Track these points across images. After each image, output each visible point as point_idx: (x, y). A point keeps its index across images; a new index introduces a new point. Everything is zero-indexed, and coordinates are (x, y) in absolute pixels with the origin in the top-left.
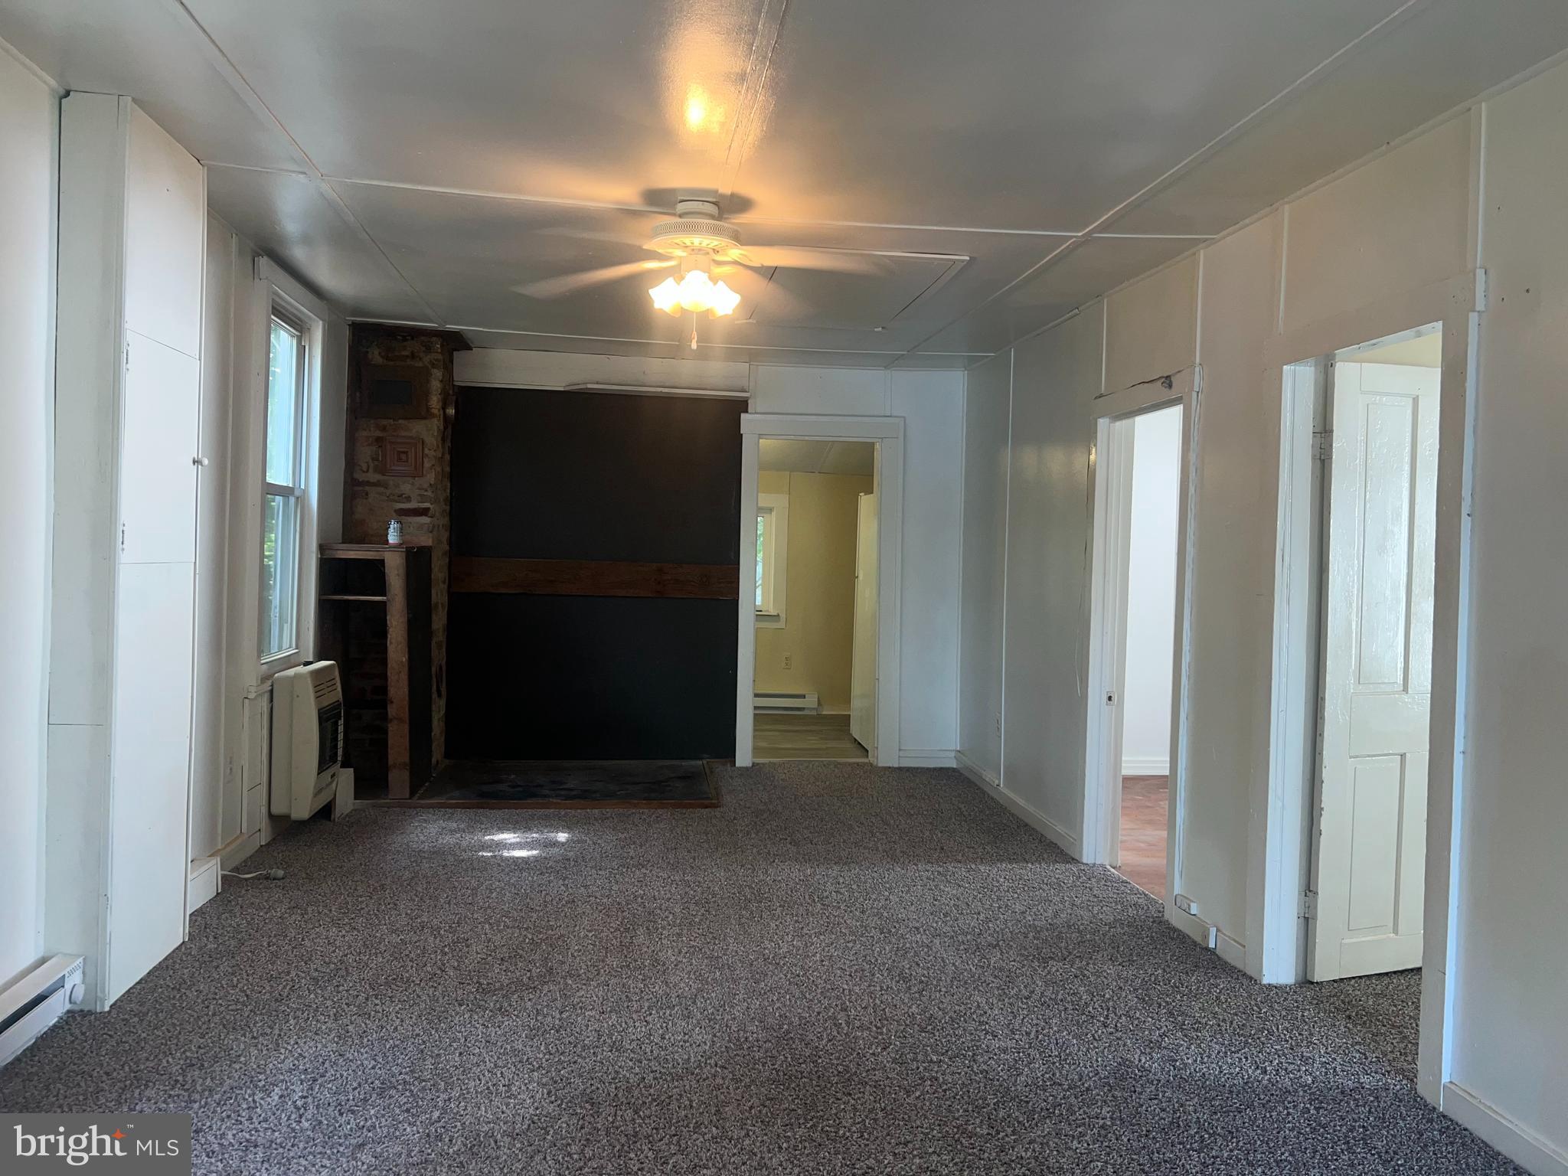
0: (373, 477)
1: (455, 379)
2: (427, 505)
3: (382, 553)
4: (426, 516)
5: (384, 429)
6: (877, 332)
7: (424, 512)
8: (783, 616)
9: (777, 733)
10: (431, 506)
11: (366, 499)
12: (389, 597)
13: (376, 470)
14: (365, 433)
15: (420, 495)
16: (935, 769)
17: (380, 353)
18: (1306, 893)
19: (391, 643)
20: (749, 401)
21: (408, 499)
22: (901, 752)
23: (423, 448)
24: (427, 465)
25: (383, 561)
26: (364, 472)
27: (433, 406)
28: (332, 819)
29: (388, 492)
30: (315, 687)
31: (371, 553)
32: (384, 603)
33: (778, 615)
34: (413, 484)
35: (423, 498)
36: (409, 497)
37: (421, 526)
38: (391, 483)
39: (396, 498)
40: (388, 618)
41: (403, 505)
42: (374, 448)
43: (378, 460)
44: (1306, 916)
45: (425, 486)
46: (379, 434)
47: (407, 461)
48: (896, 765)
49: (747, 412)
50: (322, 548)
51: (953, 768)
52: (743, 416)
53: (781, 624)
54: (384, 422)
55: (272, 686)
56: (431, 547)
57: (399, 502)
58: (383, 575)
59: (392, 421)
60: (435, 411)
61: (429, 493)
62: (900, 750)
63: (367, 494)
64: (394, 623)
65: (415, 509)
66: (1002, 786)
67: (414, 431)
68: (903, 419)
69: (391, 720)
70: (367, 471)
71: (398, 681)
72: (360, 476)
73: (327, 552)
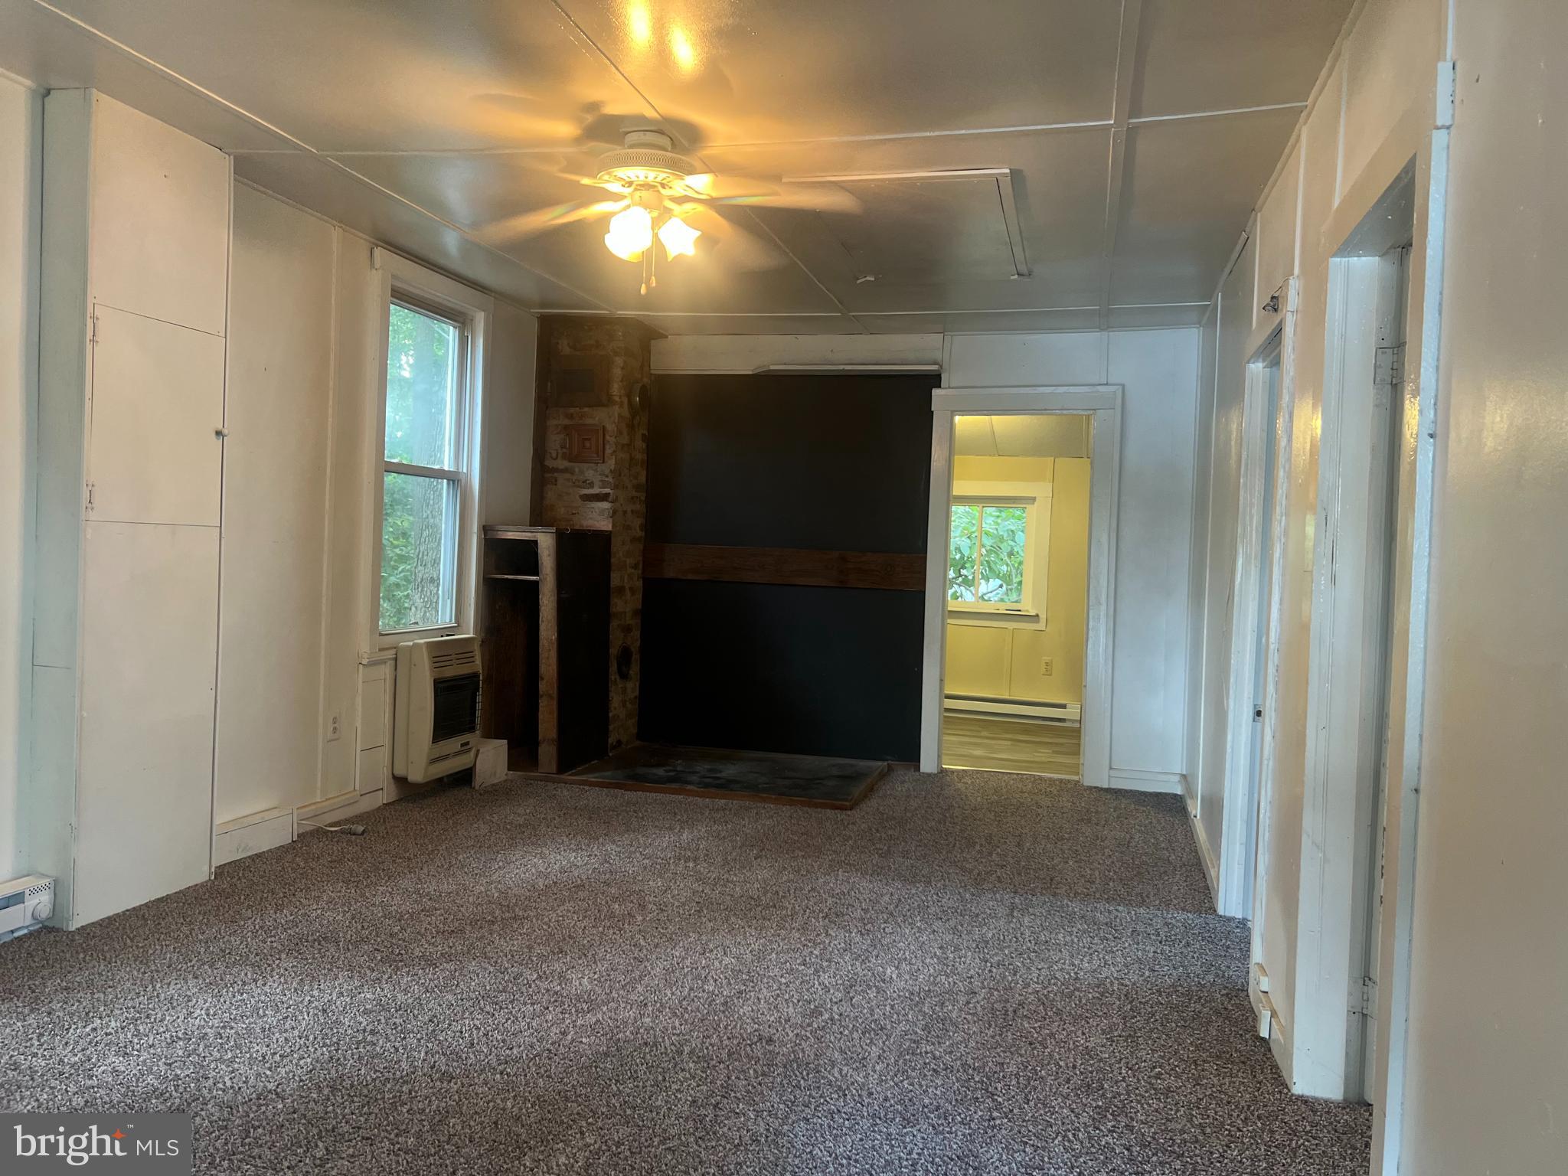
0: (562, 464)
1: (652, 368)
2: (607, 490)
3: (534, 534)
4: (607, 501)
5: (571, 417)
6: (1013, 280)
7: (603, 498)
8: (1043, 617)
9: (1009, 743)
10: (611, 492)
11: (556, 485)
12: (541, 576)
13: (564, 457)
14: (555, 422)
15: (602, 481)
16: (1151, 794)
17: (568, 344)
18: (1364, 981)
19: (543, 621)
20: (942, 376)
21: (591, 485)
22: (1113, 773)
23: (604, 435)
24: (608, 451)
25: (537, 541)
26: (555, 459)
27: (615, 393)
28: (473, 786)
29: (574, 478)
30: (434, 657)
31: (526, 534)
32: (536, 583)
33: (1037, 616)
34: (596, 470)
35: (604, 484)
36: (592, 482)
37: (602, 511)
38: (577, 470)
39: (581, 483)
40: (540, 597)
41: (586, 490)
42: (562, 436)
43: (565, 448)
44: (1365, 1012)
45: (607, 472)
46: (567, 422)
47: (591, 448)
48: (1106, 786)
49: (940, 387)
50: (486, 529)
51: (1176, 795)
52: (935, 392)
53: (1041, 626)
54: (572, 410)
55: (396, 654)
56: (610, 531)
57: (584, 488)
58: (536, 554)
59: (578, 409)
60: (617, 399)
61: (610, 479)
62: (1111, 768)
63: (556, 481)
64: (546, 602)
65: (597, 494)
66: (1198, 817)
67: (597, 419)
68: (1120, 388)
69: (542, 696)
70: (557, 458)
71: (548, 658)
72: (549, 463)
73: (489, 532)
